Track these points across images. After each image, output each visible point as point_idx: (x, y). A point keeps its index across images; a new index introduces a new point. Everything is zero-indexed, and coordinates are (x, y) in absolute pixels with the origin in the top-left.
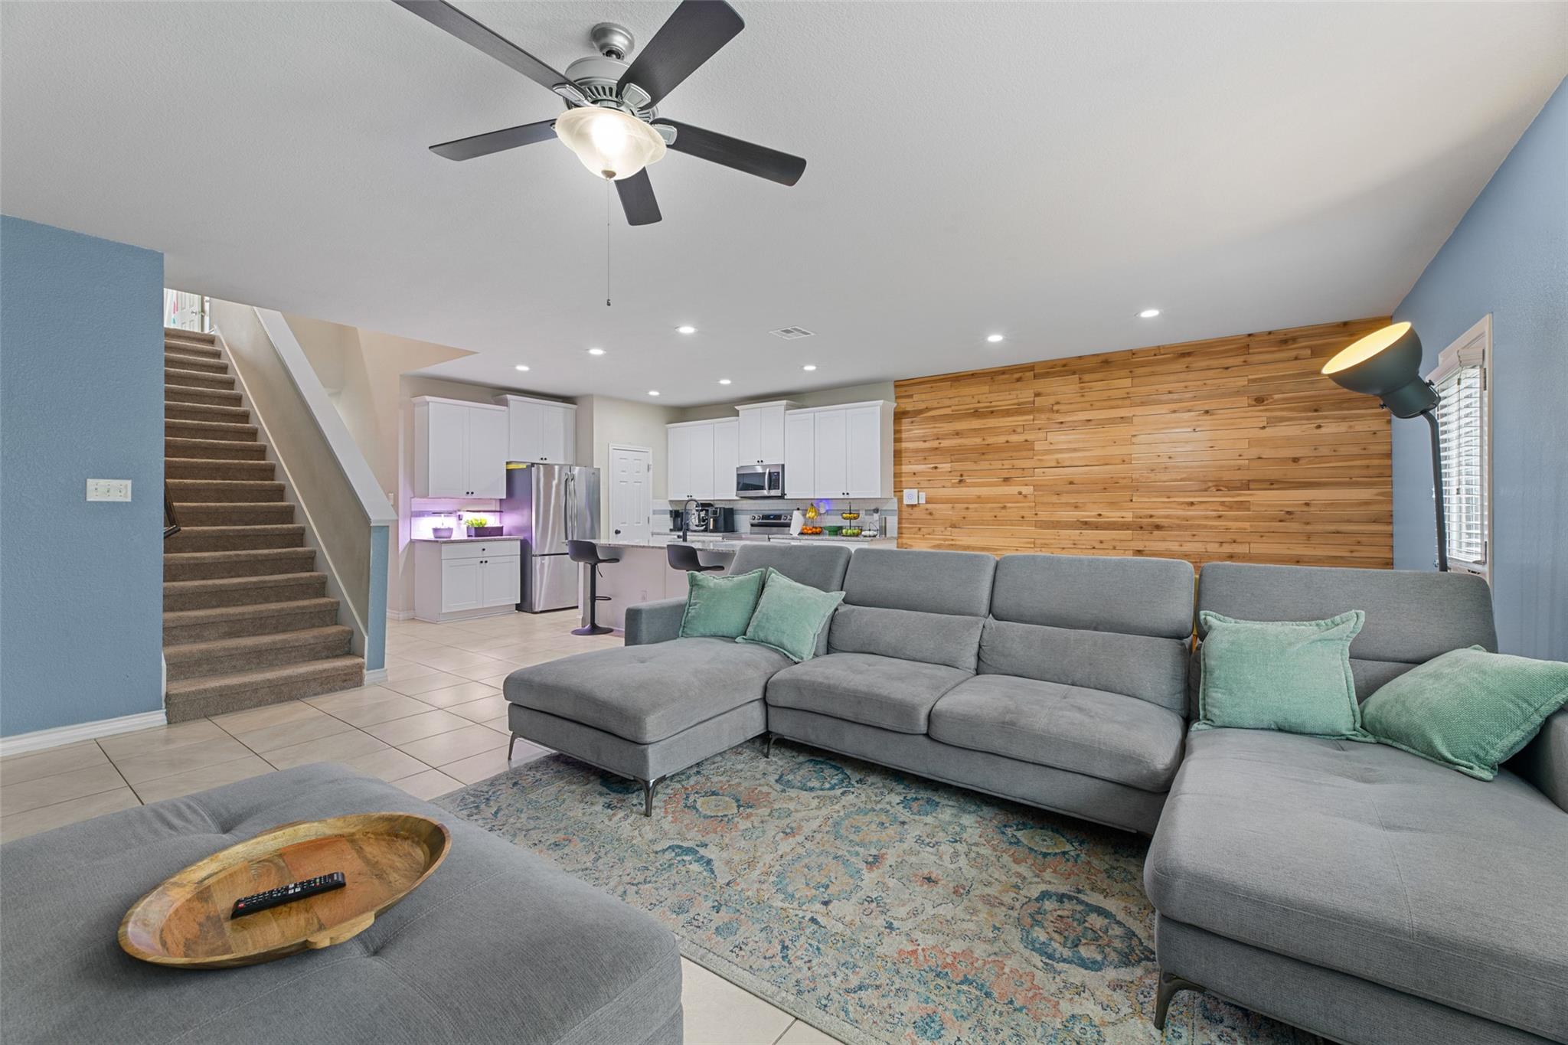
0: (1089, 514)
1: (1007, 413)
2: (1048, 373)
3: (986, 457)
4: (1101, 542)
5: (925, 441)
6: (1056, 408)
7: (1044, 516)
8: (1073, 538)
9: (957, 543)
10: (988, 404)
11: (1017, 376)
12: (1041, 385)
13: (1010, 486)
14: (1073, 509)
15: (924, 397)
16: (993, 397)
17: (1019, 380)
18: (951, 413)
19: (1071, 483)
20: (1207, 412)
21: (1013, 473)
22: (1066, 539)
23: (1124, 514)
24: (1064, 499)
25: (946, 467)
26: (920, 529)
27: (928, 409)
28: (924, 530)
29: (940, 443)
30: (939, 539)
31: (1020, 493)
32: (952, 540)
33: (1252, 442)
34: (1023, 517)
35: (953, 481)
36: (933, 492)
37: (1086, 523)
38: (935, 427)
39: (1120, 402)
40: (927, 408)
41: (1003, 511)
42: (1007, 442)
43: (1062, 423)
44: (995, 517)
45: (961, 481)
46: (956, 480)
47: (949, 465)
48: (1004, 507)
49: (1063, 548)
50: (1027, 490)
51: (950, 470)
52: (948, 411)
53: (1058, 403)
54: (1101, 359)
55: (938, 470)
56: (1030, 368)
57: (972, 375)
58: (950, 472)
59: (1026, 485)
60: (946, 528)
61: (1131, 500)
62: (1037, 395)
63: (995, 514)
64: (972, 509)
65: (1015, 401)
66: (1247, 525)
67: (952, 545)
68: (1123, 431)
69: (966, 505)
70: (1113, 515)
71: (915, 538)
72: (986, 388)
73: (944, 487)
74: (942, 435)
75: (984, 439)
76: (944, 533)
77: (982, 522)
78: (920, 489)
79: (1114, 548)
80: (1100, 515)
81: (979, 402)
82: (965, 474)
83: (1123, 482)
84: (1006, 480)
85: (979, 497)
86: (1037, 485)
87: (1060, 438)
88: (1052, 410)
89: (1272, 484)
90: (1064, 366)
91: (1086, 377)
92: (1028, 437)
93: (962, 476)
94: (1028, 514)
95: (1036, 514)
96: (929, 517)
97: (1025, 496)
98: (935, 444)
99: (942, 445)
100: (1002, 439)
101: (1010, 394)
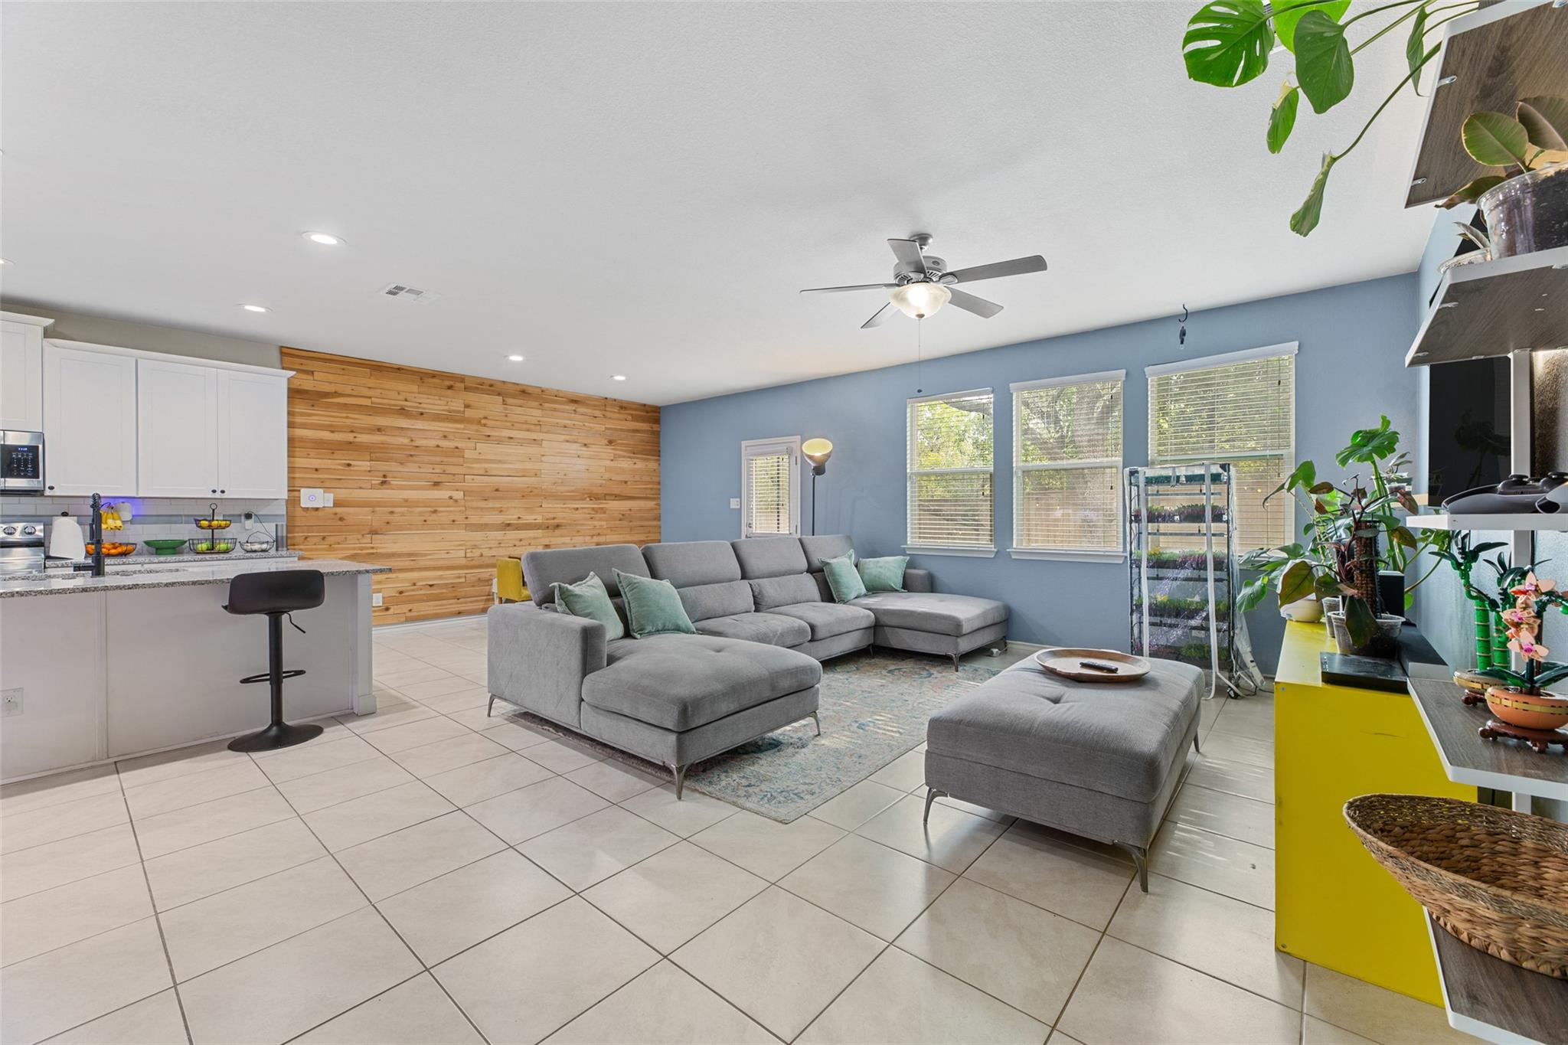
0: (510, 517)
1: (437, 418)
2: (477, 388)
3: (415, 459)
4: (521, 540)
5: (332, 432)
6: (483, 421)
7: (474, 519)
8: (499, 538)
9: (379, 551)
10: (417, 405)
11: (448, 383)
12: (471, 397)
13: (440, 490)
14: (497, 513)
15: (331, 377)
16: (423, 399)
17: (450, 387)
18: (370, 404)
19: (497, 490)
20: (585, 445)
21: (443, 478)
22: (492, 540)
23: (536, 517)
24: (490, 504)
25: (366, 465)
26: (324, 538)
27: (336, 394)
28: (331, 540)
29: (355, 437)
30: (354, 549)
31: (451, 498)
32: (373, 548)
33: (608, 469)
34: (454, 521)
35: (373, 482)
36: (343, 494)
37: (509, 525)
38: (347, 417)
39: (533, 427)
40: (336, 392)
41: (434, 515)
42: (438, 446)
43: (489, 436)
44: (425, 521)
45: (383, 483)
46: (377, 481)
47: (368, 463)
48: (435, 512)
49: (491, 548)
50: (458, 495)
51: (369, 469)
52: (367, 402)
53: (486, 418)
54: (519, 388)
55: (352, 468)
56: (461, 379)
57: (399, 369)
58: (370, 471)
59: (457, 490)
60: (363, 535)
61: (541, 506)
62: (467, 406)
63: (425, 518)
64: (397, 513)
65: (446, 408)
66: (604, 523)
67: (373, 554)
68: (532, 450)
69: (391, 509)
70: (529, 518)
71: (317, 550)
72: (415, 388)
73: (360, 488)
74: (361, 428)
75: (412, 440)
76: (361, 541)
77: (410, 526)
78: (327, 489)
79: (530, 544)
80: (519, 518)
81: (406, 400)
82: (388, 474)
83: (536, 491)
84: (436, 484)
85: (406, 501)
86: (468, 491)
87: (486, 449)
88: (479, 423)
89: (618, 497)
90: (491, 386)
91: (510, 401)
92: (459, 445)
93: (385, 476)
94: (460, 518)
95: (467, 518)
96: (340, 523)
97: (456, 501)
98: (349, 437)
99: (357, 440)
100: (432, 443)
101: (440, 399)
